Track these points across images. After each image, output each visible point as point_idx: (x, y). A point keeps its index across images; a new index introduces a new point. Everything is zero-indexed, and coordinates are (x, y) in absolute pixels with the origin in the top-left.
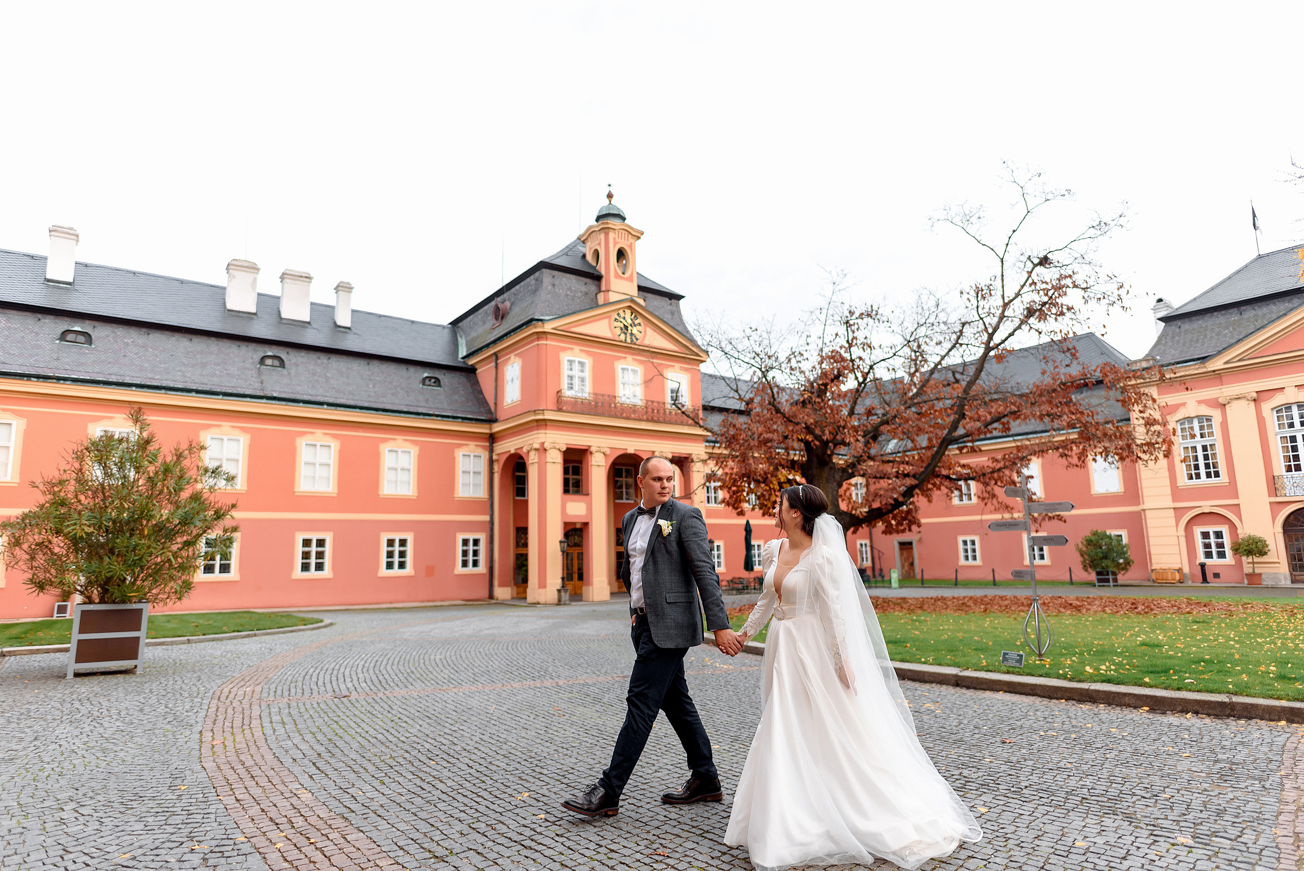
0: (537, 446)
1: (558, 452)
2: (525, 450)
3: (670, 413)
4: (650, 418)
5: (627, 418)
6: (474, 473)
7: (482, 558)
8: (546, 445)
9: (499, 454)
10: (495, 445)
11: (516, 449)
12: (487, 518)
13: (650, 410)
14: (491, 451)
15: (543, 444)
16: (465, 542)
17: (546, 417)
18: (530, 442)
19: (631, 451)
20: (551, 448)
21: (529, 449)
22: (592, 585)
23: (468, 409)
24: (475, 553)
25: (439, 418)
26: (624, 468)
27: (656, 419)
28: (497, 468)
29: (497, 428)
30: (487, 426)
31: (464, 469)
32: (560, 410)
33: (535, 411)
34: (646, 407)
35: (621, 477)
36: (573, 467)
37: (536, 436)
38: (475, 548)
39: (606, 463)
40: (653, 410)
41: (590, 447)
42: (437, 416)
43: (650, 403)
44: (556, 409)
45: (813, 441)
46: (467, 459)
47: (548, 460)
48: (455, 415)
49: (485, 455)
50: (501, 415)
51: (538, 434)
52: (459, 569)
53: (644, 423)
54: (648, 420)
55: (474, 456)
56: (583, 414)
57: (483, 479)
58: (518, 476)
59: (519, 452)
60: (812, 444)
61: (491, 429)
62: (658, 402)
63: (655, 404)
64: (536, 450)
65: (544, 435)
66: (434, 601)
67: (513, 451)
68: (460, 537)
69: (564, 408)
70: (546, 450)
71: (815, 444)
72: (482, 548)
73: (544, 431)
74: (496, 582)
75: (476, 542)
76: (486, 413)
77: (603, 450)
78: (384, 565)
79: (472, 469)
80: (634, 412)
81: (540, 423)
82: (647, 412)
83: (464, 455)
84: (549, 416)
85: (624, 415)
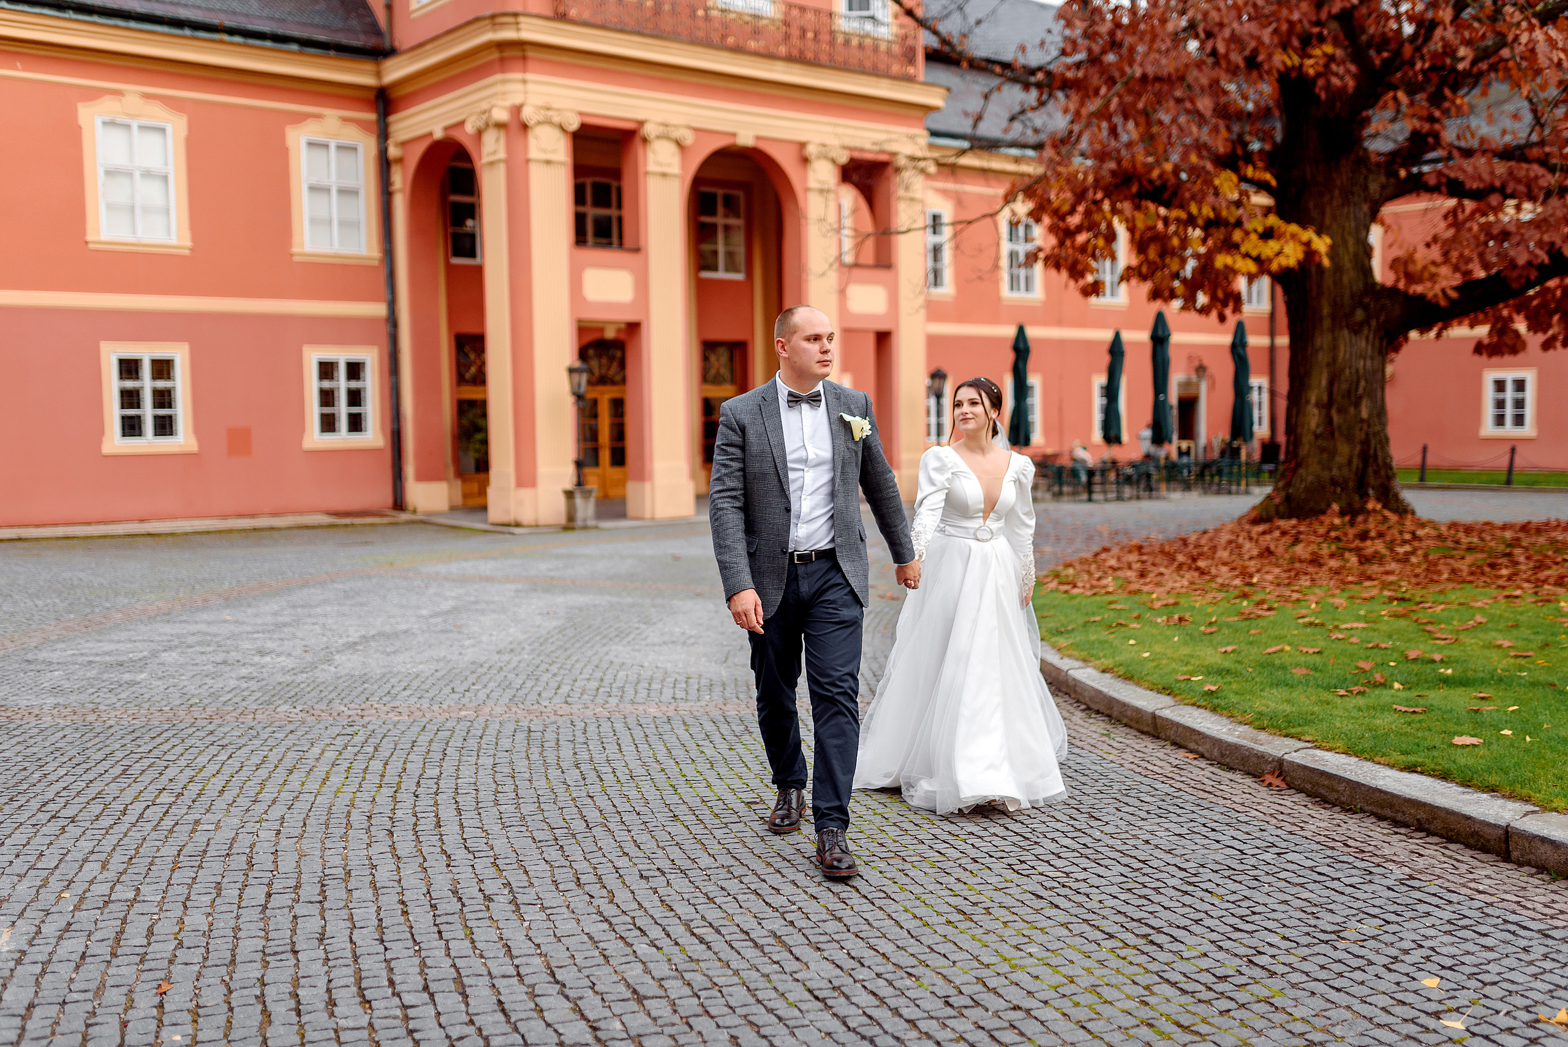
0: (501, 115)
1: (556, 134)
2: (470, 128)
3: (847, 43)
4: (795, 53)
5: (738, 50)
6: (342, 192)
7: (372, 409)
8: (528, 114)
9: (404, 144)
10: (392, 118)
11: (446, 129)
12: (379, 310)
13: (795, 32)
14: (383, 135)
15: (517, 110)
16: (327, 370)
17: (526, 35)
18: (484, 106)
19: (746, 139)
20: (539, 123)
21: (481, 124)
22: (651, 479)
23: (317, 20)
24: (355, 398)
25: (237, 39)
26: (720, 192)
27: (810, 55)
28: (400, 180)
29: (395, 71)
30: (369, 67)
31: (314, 181)
32: (561, 17)
33: (493, 17)
34: (786, 23)
35: (713, 213)
36: (595, 186)
37: (499, 88)
38: (354, 384)
39: (684, 167)
40: (803, 31)
41: (641, 123)
42: (232, 32)
43: (795, 12)
44: (550, 13)
45: (1318, 75)
46: (320, 154)
47: (534, 153)
48: (280, 31)
49: (367, 145)
50: (403, 37)
51: (505, 82)
52: (315, 438)
53: (780, 66)
54: (790, 59)
55: (340, 148)
56: (622, 31)
57: (366, 208)
58: (455, 205)
59: (458, 135)
60: (1321, 82)
61: (378, 75)
62: (817, 12)
63: (810, 16)
64: (500, 126)
65: (519, 87)
66: (252, 516)
67: (438, 134)
68: (313, 356)
69: (573, 12)
70: (525, 127)
71: (1328, 86)
72: (372, 384)
73: (519, 76)
74: (410, 469)
75: (355, 370)
76: (365, 33)
77: (676, 134)
78: (116, 426)
79: (333, 181)
80: (756, 32)
81: (508, 53)
82: (787, 37)
83: (311, 144)
84: (531, 31)
85: (731, 40)
